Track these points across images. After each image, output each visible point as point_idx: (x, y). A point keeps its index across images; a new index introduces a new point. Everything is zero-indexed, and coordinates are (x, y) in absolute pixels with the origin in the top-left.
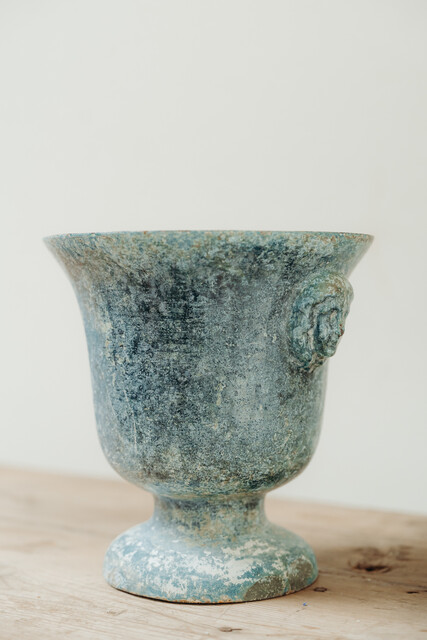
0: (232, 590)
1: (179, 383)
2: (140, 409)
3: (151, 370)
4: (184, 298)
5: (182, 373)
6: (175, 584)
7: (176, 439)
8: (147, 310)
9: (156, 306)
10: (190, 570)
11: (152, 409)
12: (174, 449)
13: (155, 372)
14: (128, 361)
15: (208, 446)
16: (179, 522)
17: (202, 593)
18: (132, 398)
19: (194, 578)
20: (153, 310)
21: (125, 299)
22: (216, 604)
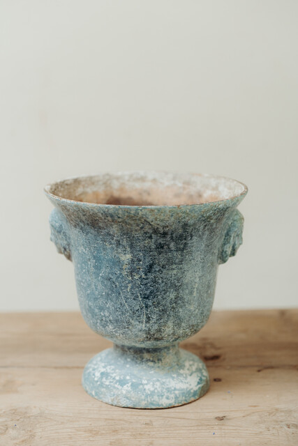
0: (195, 394)
1: (176, 286)
2: (150, 303)
3: (160, 281)
4: (185, 239)
5: (178, 280)
6: (167, 398)
7: (172, 318)
8: (162, 247)
9: (168, 245)
10: (173, 388)
11: (159, 303)
12: (170, 324)
13: (163, 282)
14: (143, 276)
15: (188, 318)
16: (148, 360)
17: (182, 399)
18: (144, 298)
19: (177, 392)
20: (165, 247)
21: (146, 242)
22: (189, 403)
